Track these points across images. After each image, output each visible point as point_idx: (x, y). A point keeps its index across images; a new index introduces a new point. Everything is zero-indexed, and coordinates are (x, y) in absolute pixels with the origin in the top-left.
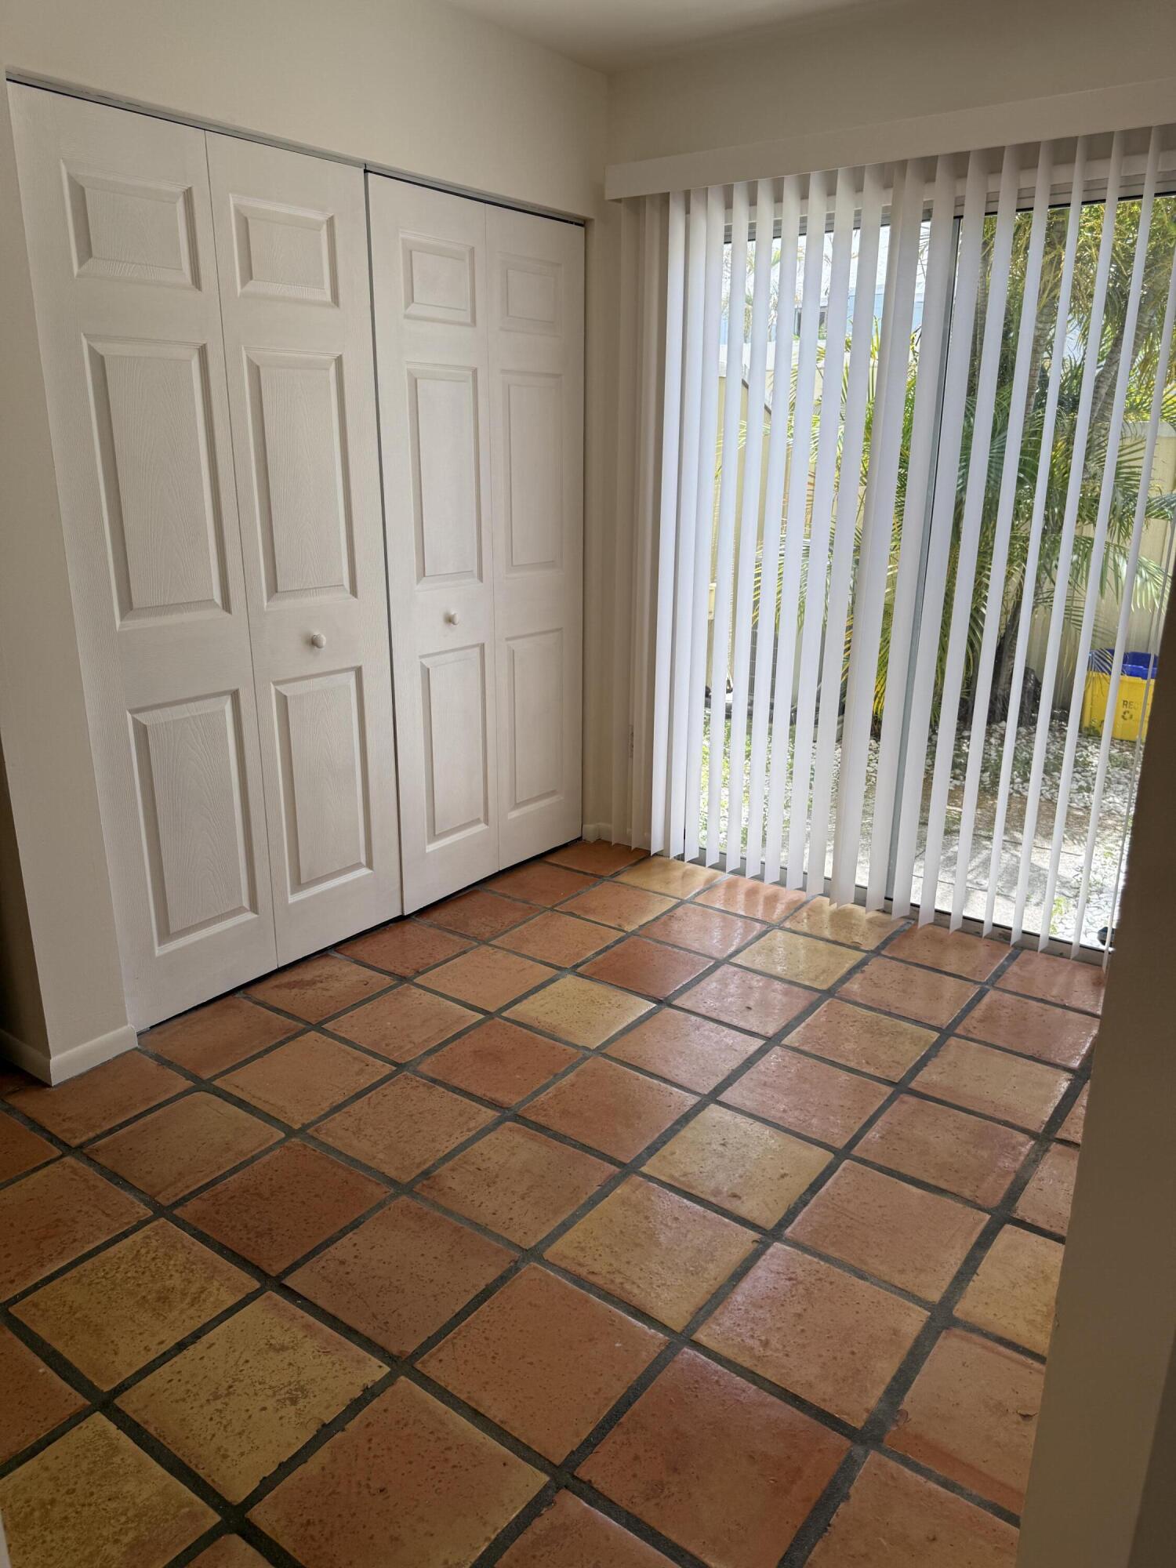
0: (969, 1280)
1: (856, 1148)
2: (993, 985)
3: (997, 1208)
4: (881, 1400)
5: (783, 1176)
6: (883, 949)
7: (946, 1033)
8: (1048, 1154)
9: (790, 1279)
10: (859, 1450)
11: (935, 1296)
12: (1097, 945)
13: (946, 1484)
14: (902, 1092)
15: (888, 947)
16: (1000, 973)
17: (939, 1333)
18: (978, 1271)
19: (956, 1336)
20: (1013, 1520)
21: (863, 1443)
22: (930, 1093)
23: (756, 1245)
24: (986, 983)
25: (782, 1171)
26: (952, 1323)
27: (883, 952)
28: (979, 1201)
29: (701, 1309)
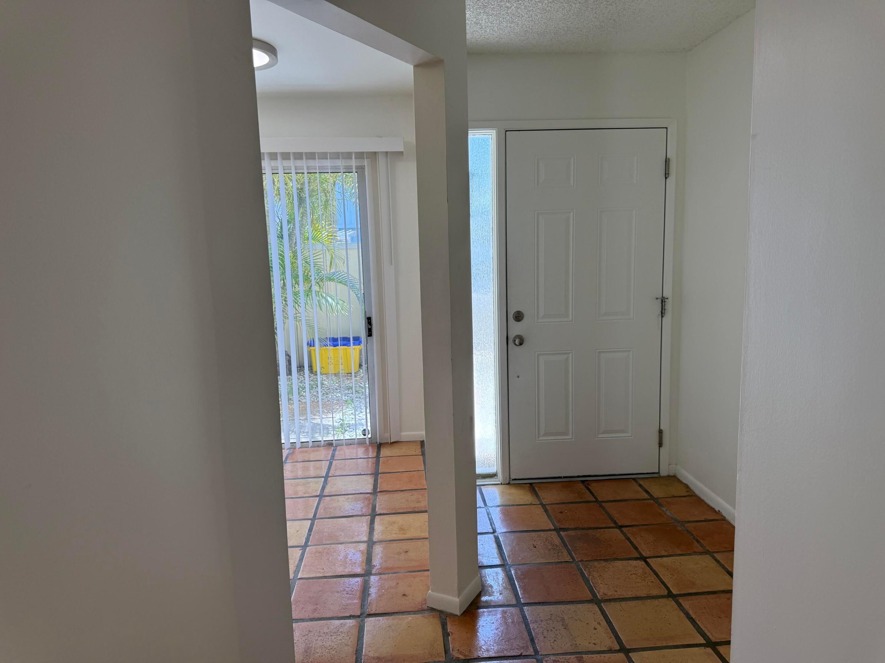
0: (373, 532)
1: (317, 516)
2: (333, 459)
3: (371, 514)
4: (366, 566)
5: (298, 531)
6: (287, 460)
7: (326, 477)
8: (377, 496)
9: (319, 553)
10: (367, 578)
11: (365, 539)
12: (362, 437)
13: (394, 573)
14: (322, 497)
15: (288, 459)
16: (333, 455)
17: (373, 546)
18: (375, 529)
19: (378, 545)
20: (428, 570)
21: (367, 576)
22: (330, 494)
23: (301, 551)
24: (330, 459)
25: (296, 530)
26: (374, 543)
27: (287, 462)
28: (364, 514)
29: (295, 571)
